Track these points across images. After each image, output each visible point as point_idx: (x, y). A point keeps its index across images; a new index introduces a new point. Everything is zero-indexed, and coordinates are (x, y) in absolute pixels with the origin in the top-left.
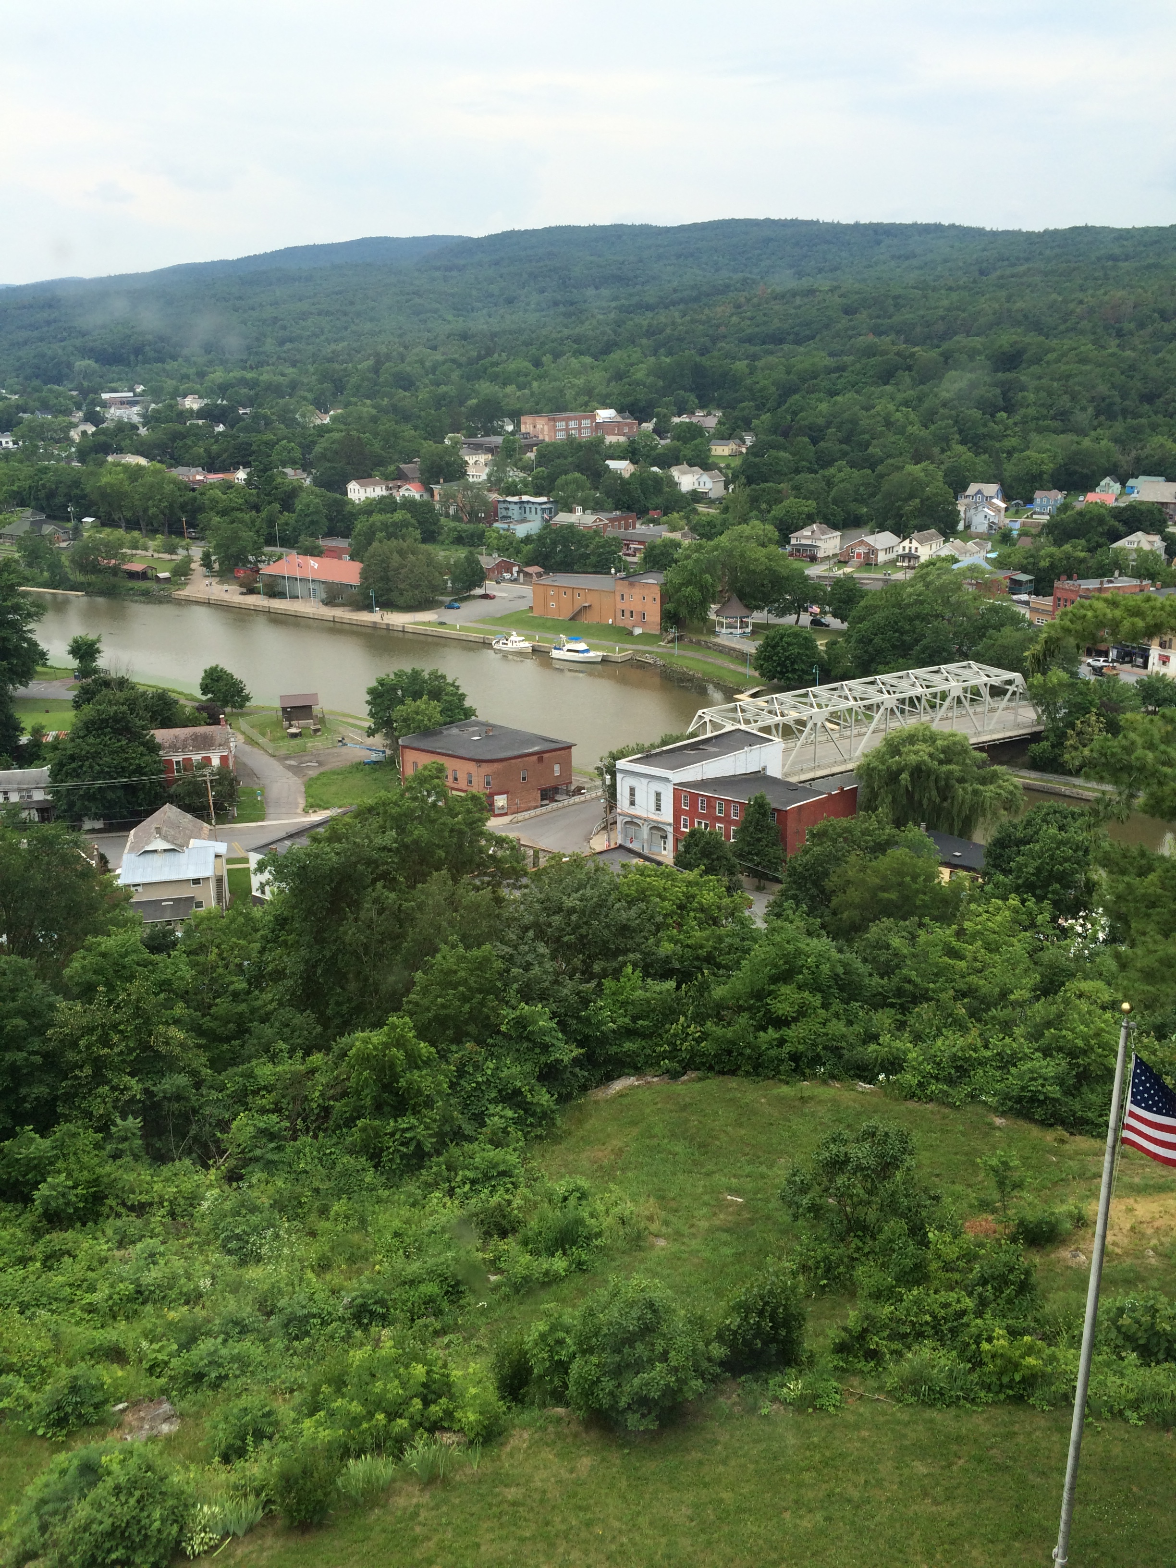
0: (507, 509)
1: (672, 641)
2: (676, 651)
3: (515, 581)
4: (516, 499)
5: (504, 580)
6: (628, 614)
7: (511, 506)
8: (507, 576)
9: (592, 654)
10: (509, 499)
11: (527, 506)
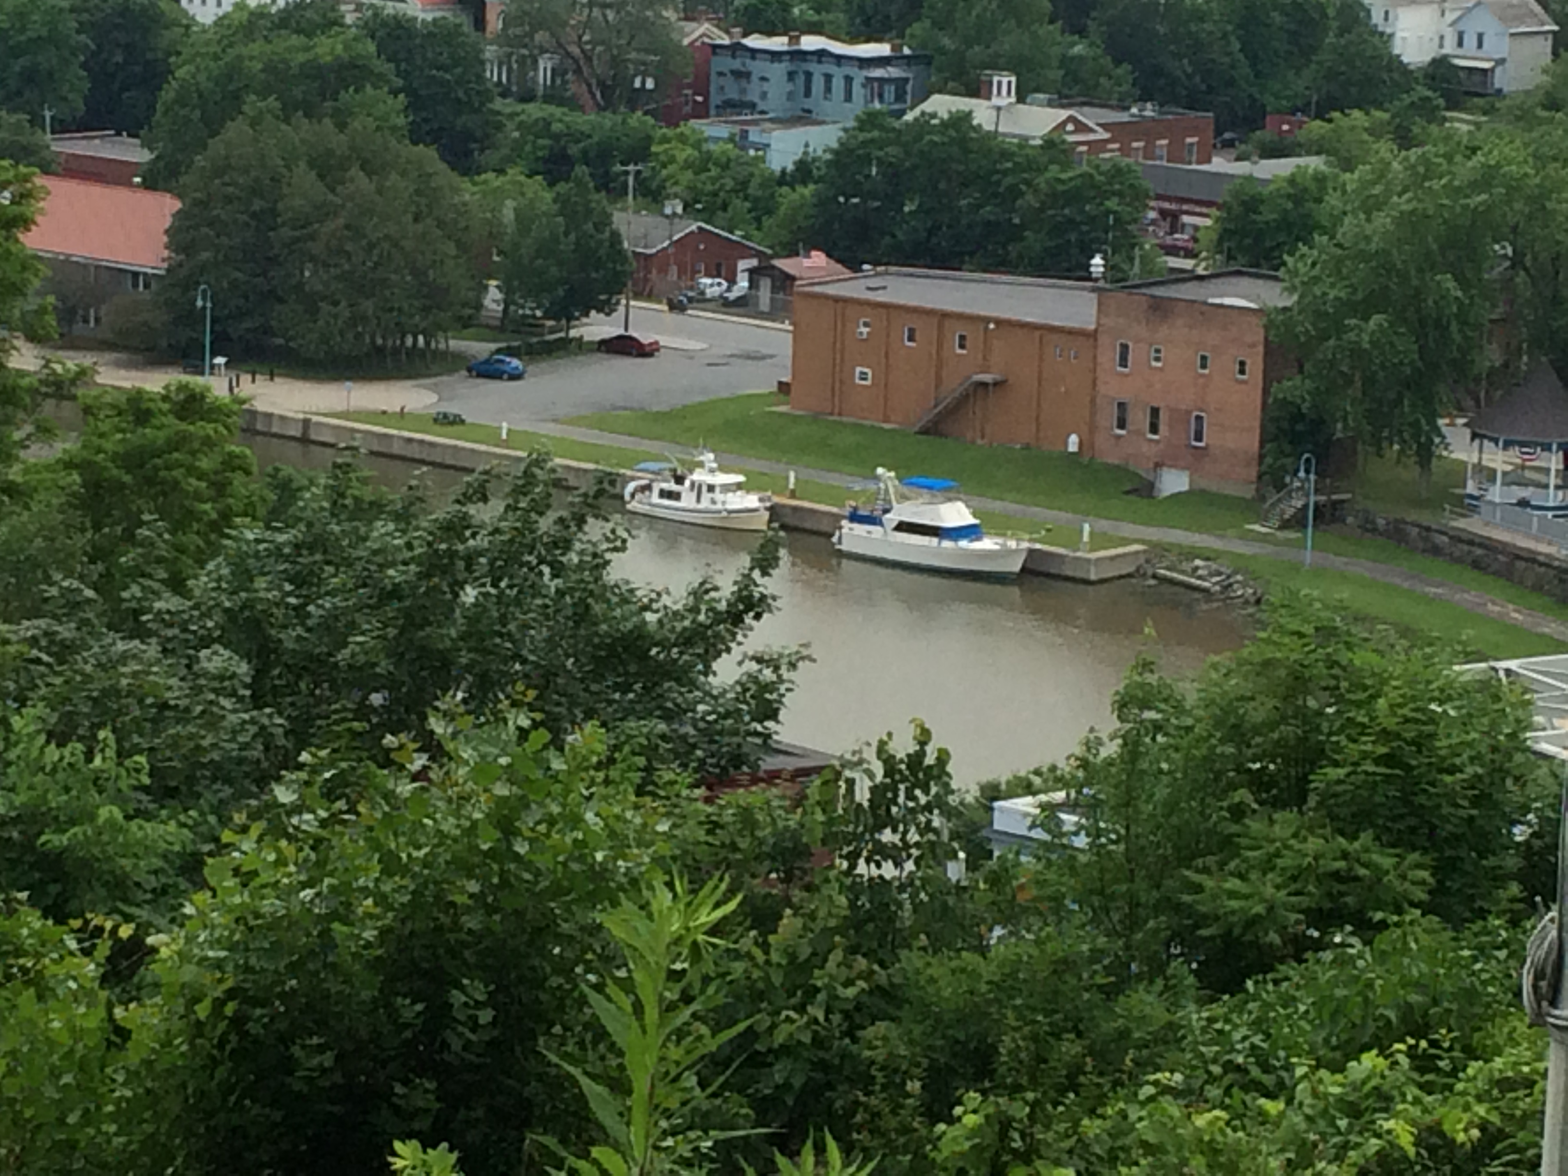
0: (741, 75)
1: (1297, 522)
2: (1308, 556)
3: (741, 305)
4: (779, 43)
5: (701, 300)
6: (1139, 419)
7: (757, 67)
8: (711, 286)
9: (988, 544)
10: (755, 41)
11: (818, 70)
